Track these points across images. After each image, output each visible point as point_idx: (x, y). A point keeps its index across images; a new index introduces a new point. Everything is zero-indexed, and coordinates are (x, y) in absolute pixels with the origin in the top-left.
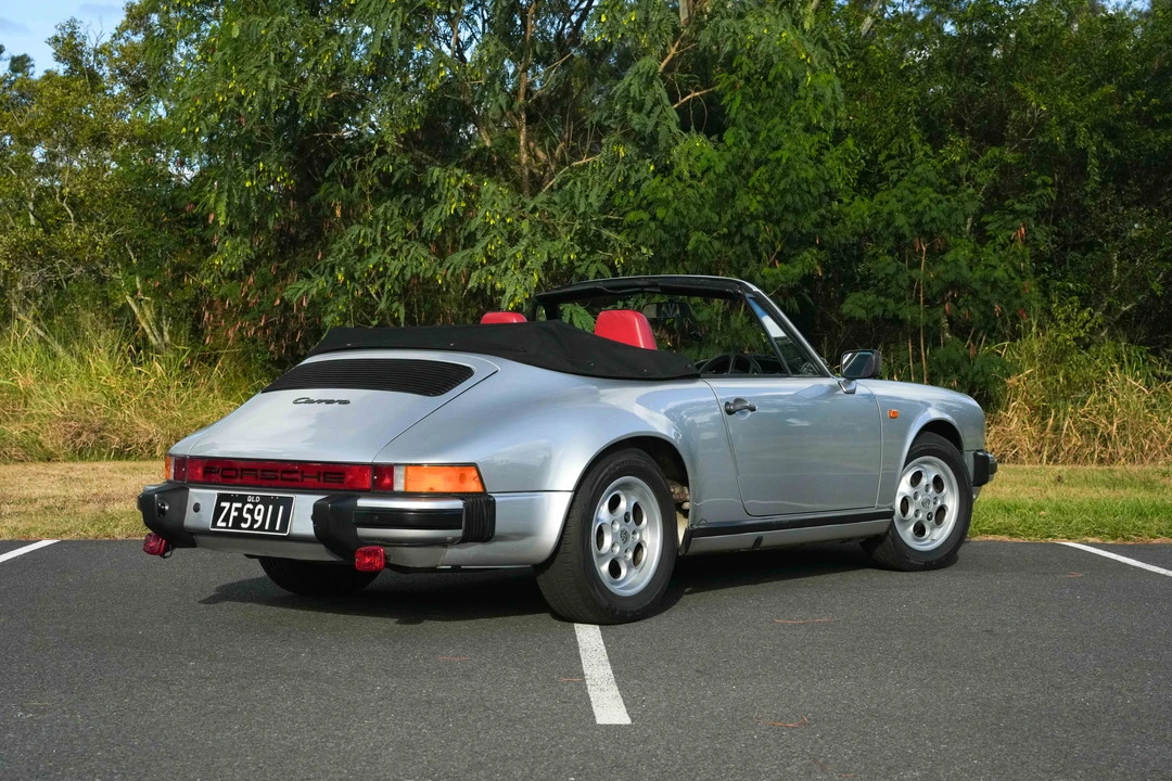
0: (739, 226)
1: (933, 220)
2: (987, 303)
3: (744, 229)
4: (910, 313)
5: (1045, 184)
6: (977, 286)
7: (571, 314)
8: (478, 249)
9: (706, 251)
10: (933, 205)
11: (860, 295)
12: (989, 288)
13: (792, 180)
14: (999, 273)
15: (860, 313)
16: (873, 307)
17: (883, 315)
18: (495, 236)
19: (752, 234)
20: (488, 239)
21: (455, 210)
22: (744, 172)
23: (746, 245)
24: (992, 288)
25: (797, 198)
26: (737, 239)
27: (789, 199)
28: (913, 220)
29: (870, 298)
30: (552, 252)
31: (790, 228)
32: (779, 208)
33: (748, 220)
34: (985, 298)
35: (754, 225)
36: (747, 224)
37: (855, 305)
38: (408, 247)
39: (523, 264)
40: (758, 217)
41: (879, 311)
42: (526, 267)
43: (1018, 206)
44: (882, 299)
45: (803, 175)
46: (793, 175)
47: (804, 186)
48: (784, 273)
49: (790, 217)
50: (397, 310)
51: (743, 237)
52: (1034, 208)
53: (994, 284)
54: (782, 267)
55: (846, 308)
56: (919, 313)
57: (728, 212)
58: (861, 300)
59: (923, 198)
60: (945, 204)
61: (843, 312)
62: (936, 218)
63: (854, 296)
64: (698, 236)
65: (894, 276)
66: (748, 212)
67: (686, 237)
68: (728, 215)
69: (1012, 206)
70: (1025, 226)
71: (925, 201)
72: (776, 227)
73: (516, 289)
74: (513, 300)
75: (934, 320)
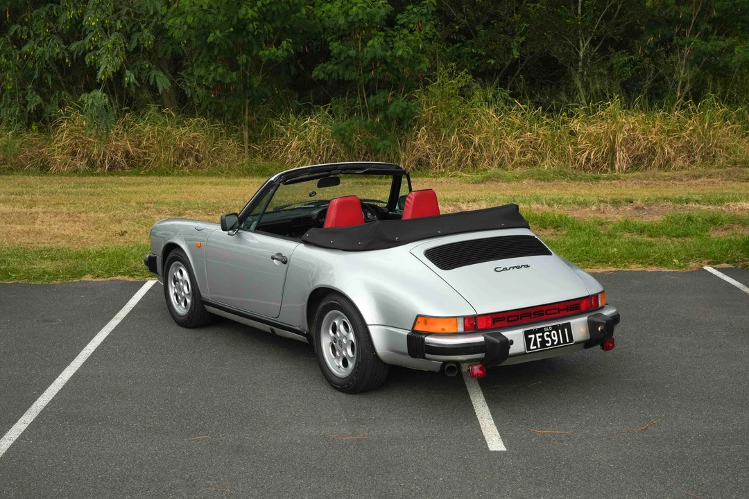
0: (245, 25)
1: (360, 20)
2: (398, 70)
3: (247, 27)
4: (351, 75)
6: (389, 61)
7: (155, 77)
8: (87, 40)
9: (223, 43)
10: (359, 12)
11: (325, 65)
12: (397, 61)
14: (400, 52)
15: (322, 76)
16: (332, 72)
17: (338, 78)
18: (96, 32)
19: (252, 30)
20: (92, 34)
21: (73, 15)
23: (250, 37)
24: (399, 61)
26: (244, 33)
27: (274, 8)
28: (350, 20)
29: (330, 67)
30: (140, 39)
31: (278, 25)
32: (270, 14)
33: (248, 22)
35: (251, 25)
36: (248, 24)
37: (317, 73)
38: (49, 38)
39: (114, 51)
41: (334, 75)
42: (115, 53)
43: (415, 10)
44: (336, 68)
48: (274, 54)
49: (278, 19)
50: (46, 78)
51: (248, 32)
52: (426, 11)
53: (401, 58)
54: (274, 49)
55: (315, 73)
56: (360, 75)
57: (236, 17)
58: (325, 68)
59: (353, 6)
60: (368, 9)
61: (313, 76)
62: (362, 19)
63: (321, 66)
64: (215, 34)
65: (340, 54)
66: (247, 18)
67: (210, 33)
68: (235, 21)
69: (412, 9)
70: (421, 21)
71: (355, 9)
72: (269, 25)
73: (106, 66)
74: (104, 73)
75: (367, 80)
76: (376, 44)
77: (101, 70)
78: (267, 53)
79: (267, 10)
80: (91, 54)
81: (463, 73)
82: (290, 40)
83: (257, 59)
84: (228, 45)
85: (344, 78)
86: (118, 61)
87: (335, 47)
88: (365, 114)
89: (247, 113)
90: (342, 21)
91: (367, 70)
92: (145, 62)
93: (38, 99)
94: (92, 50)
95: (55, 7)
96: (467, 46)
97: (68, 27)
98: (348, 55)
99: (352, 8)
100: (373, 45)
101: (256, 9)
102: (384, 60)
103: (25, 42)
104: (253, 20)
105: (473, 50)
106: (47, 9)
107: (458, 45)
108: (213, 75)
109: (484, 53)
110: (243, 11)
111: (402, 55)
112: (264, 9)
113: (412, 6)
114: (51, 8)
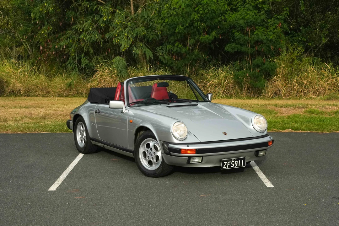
0: (192, 24)
1: (251, 21)
2: (269, 47)
3: (194, 24)
4: (244, 49)
5: (286, 10)
6: (265, 42)
7: (145, 51)
8: (114, 32)
9: (183, 32)
10: (251, 17)
11: (231, 45)
12: (269, 42)
13: (209, 9)
14: (271, 37)
15: (230, 50)
16: (235, 48)
18: (119, 28)
19: (196, 26)
20: (117, 29)
21: (107, 19)
22: (193, 7)
23: (195, 30)
24: (270, 42)
25: (211, 15)
27: (208, 15)
28: (245, 22)
29: (233, 45)
30: (138, 32)
31: (209, 24)
32: (206, 18)
33: (195, 22)
34: (268, 45)
35: (196, 23)
36: (195, 23)
37: (229, 48)
39: (128, 37)
40: (198, 21)
41: (236, 50)
42: (129, 38)
43: (278, 17)
44: (237, 46)
45: (212, 8)
46: (209, 8)
47: (213, 11)
48: (207, 38)
49: (209, 21)
51: (194, 27)
52: (283, 18)
53: (271, 40)
54: (207, 36)
55: (226, 48)
56: (249, 49)
57: (189, 19)
58: (231, 46)
59: (248, 15)
60: (255, 16)
61: (225, 50)
62: (252, 21)
63: (229, 45)
64: (179, 27)
65: (240, 39)
66: (195, 19)
67: (176, 27)
68: (189, 20)
69: (277, 16)
70: (281, 23)
71: (248, 16)
72: (205, 24)
73: (125, 45)
74: (124, 48)
75: (253, 51)
76: (258, 33)
77: (122, 46)
78: (204, 38)
79: (204, 17)
80: (116, 38)
81: (300, 49)
82: (216, 32)
83: (198, 41)
84: (185, 33)
85: (241, 51)
86: (130, 42)
87: (237, 35)
88: (250, 69)
89: (189, 68)
90: (241, 22)
91: (252, 47)
92: (140, 43)
93: (87, 61)
94: (116, 37)
95: (96, 16)
96: (295, 37)
97: (104, 26)
98: (244, 39)
99: (247, 16)
100: (257, 34)
101: (199, 15)
102: (261, 42)
103: (81, 33)
104: (197, 21)
105: (300, 39)
106: (92, 17)
107: (291, 35)
108: (176, 48)
109: (305, 40)
110: (193, 16)
111: (271, 39)
112: (203, 16)
113: (277, 15)
114: (94, 17)
